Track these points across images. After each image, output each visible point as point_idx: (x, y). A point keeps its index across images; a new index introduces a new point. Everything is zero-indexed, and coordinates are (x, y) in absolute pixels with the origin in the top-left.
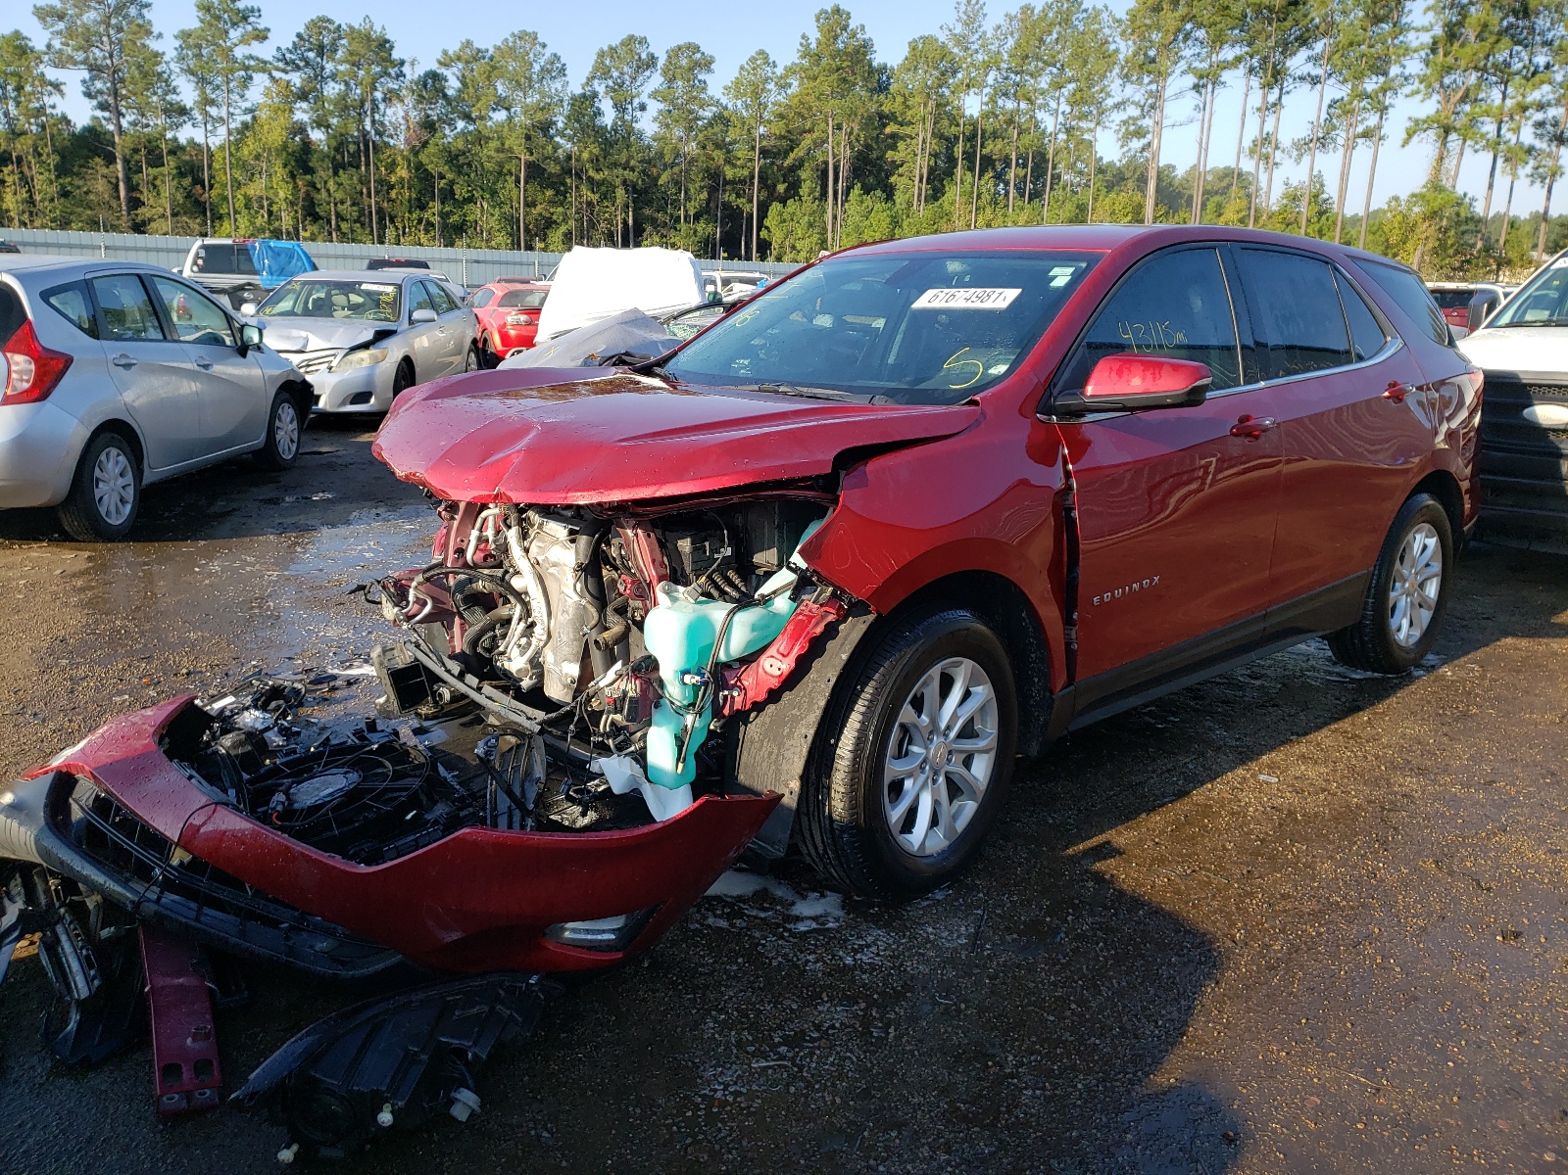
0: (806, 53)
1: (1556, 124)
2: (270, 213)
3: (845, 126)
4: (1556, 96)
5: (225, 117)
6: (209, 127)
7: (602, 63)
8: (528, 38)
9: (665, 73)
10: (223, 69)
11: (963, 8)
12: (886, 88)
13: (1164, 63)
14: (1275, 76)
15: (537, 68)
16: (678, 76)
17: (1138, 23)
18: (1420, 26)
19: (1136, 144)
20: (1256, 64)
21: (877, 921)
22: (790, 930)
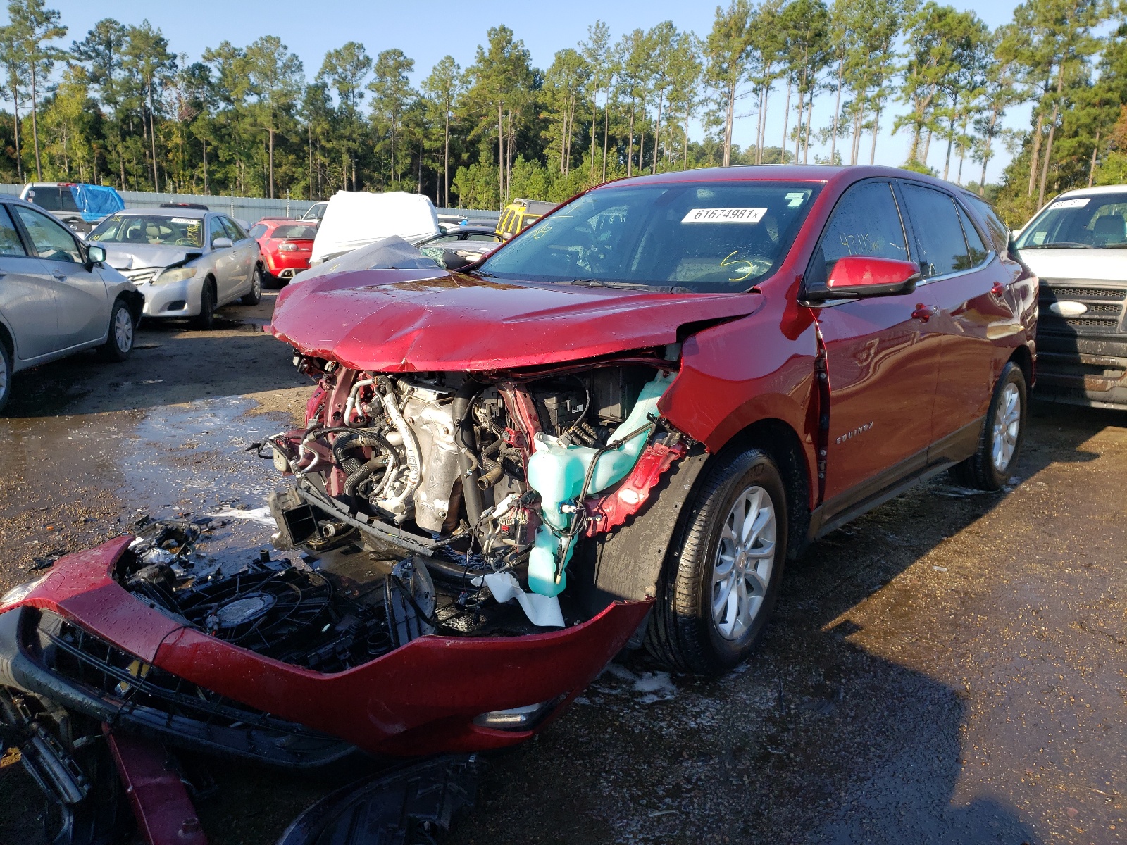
0: (482, 59)
1: (988, 122)
2: (70, 168)
3: (510, 112)
4: (989, 103)
5: (32, 94)
6: (19, 101)
7: (331, 62)
8: (273, 41)
9: (377, 71)
10: (30, 57)
11: (593, 30)
12: (539, 86)
13: (733, 73)
14: (808, 85)
15: (280, 64)
16: (388, 73)
17: (715, 45)
18: (901, 54)
19: (715, 129)
20: (795, 76)
21: (701, 691)
22: (638, 703)
